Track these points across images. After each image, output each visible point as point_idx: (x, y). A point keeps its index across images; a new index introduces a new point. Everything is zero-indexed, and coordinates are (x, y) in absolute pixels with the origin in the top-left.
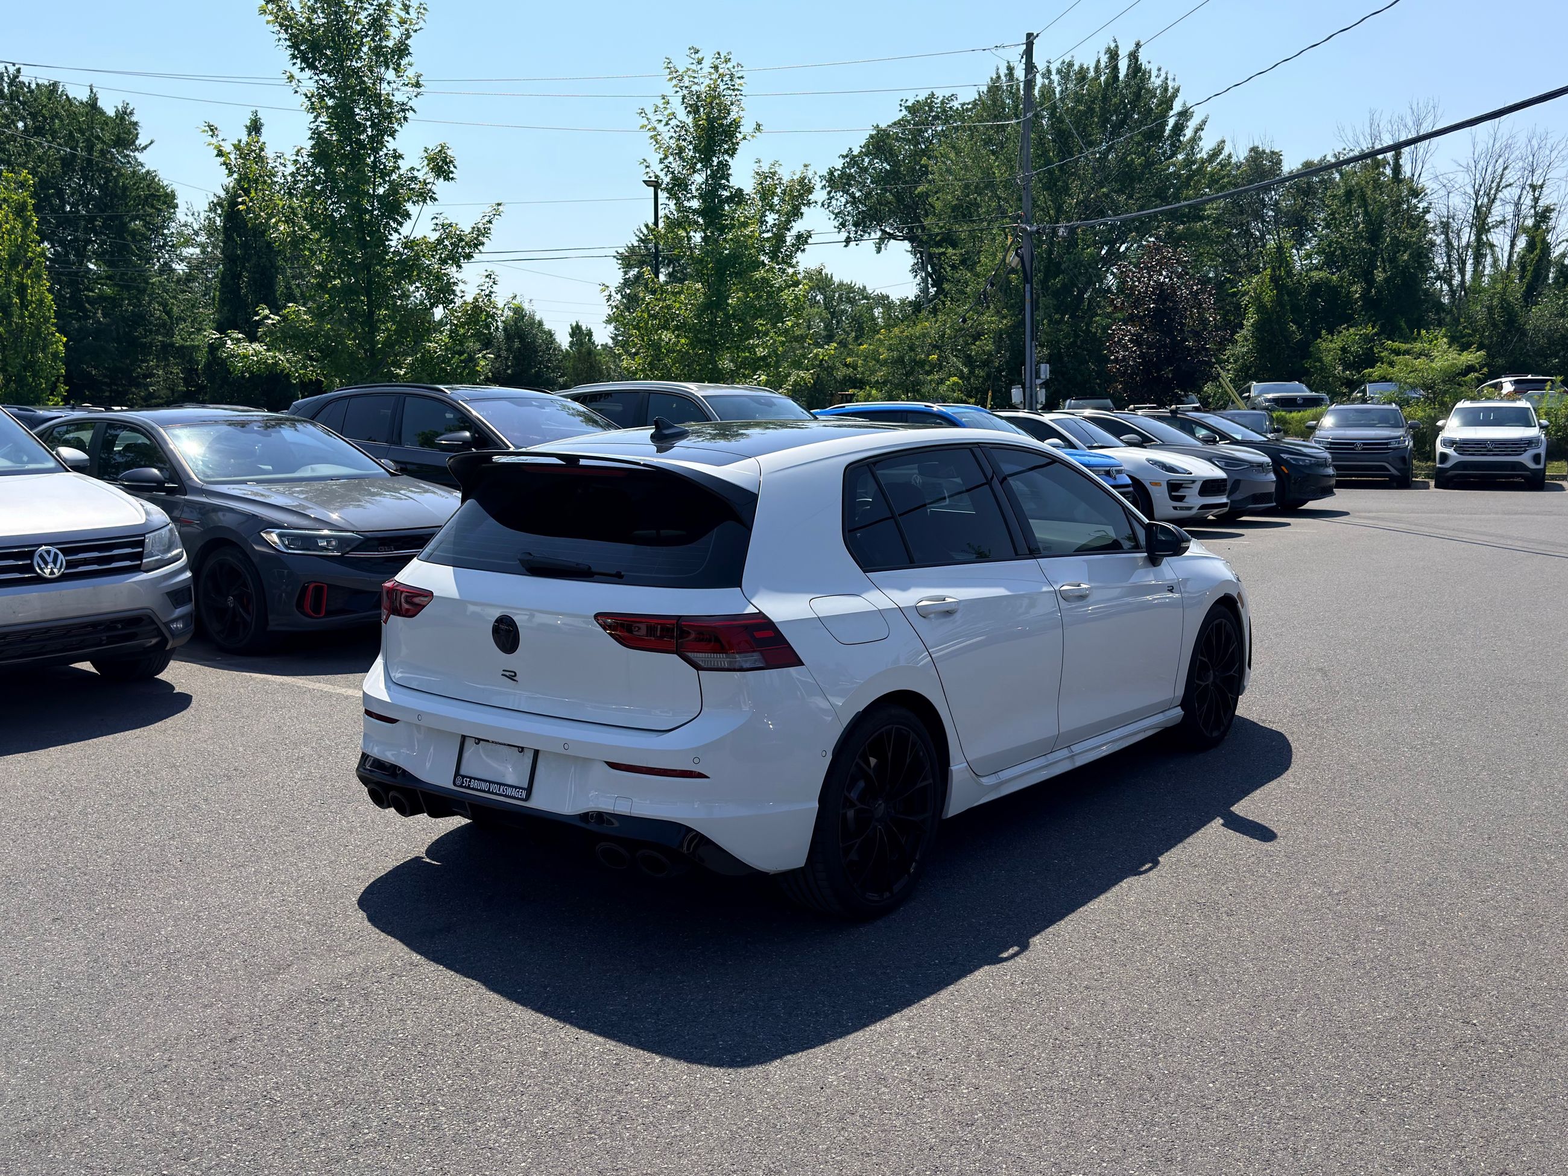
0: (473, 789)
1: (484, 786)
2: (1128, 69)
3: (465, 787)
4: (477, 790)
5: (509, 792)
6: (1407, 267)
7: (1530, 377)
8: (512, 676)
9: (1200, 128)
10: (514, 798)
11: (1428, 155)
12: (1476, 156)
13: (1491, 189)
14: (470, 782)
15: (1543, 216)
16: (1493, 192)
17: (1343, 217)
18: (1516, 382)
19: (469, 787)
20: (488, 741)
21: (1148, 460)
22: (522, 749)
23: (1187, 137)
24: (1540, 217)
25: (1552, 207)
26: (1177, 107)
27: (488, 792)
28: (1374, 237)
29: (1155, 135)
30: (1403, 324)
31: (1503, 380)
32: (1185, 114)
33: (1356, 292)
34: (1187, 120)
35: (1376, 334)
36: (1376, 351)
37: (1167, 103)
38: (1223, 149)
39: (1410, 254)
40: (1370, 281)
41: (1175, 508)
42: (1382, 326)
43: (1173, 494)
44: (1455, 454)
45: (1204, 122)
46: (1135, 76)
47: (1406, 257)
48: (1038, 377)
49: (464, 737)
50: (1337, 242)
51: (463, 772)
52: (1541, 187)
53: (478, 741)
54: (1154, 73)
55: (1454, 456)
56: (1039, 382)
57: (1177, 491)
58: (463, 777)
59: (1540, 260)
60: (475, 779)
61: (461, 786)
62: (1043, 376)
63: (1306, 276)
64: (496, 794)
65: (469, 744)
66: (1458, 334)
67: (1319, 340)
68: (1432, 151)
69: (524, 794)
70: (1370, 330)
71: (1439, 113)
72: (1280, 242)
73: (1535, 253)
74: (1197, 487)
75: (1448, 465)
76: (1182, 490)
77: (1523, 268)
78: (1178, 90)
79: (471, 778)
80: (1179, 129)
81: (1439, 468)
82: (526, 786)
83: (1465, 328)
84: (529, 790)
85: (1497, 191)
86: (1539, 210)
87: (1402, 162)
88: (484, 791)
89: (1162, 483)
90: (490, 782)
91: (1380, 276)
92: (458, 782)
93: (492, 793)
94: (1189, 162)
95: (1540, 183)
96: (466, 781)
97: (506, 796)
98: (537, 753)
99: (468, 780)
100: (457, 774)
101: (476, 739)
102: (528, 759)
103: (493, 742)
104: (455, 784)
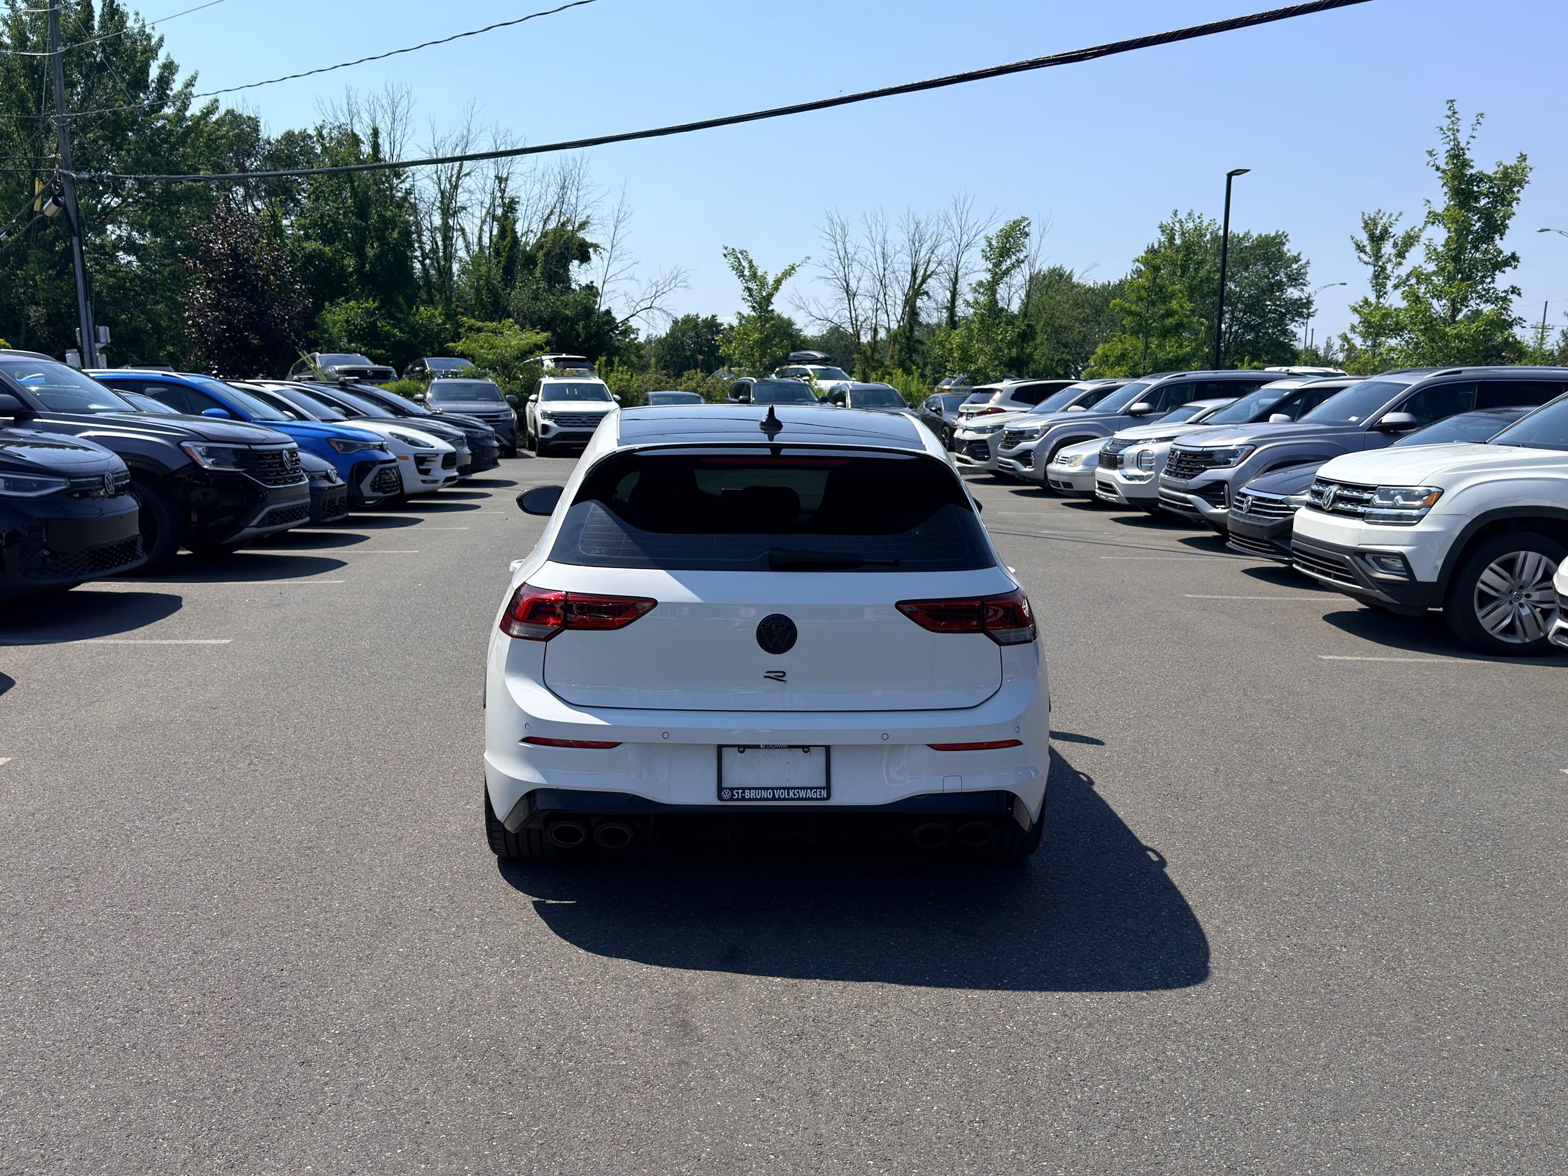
0: (750, 799)
1: (764, 794)
2: (103, 10)
3: (738, 799)
4: (756, 799)
5: (802, 794)
6: (396, 245)
7: (564, 356)
8: (779, 676)
9: (190, 83)
10: (812, 799)
11: (406, 138)
12: (436, 142)
13: (452, 176)
14: (743, 793)
15: (511, 207)
16: (454, 179)
17: (332, 191)
18: (555, 360)
19: (743, 799)
20: (758, 747)
21: (392, 434)
22: (806, 748)
23: (175, 91)
24: (508, 208)
25: (517, 200)
26: (162, 57)
27: (773, 799)
28: (362, 212)
29: (139, 82)
30: (401, 300)
31: (544, 358)
32: (169, 68)
33: (350, 266)
34: (173, 74)
35: (376, 308)
36: (379, 325)
37: (151, 52)
38: (217, 108)
39: (399, 233)
40: (361, 256)
41: (424, 482)
42: (381, 301)
43: (421, 467)
44: (555, 425)
45: (194, 78)
46: (112, 18)
47: (395, 235)
48: (97, 340)
49: (720, 748)
50: (329, 216)
51: (724, 785)
52: (506, 180)
53: (742, 748)
54: (132, 17)
55: (556, 428)
56: (98, 346)
57: (422, 464)
58: (732, 789)
59: (511, 249)
60: (749, 789)
61: (732, 799)
62: (102, 340)
63: (299, 246)
64: (785, 799)
65: (728, 755)
66: (452, 312)
67: (324, 312)
68: (409, 135)
69: (824, 794)
70: (371, 304)
71: (412, 99)
72: (274, 211)
73: (507, 240)
74: (440, 459)
75: (549, 436)
76: (426, 463)
77: (498, 253)
78: (161, 39)
79: (743, 789)
80: (164, 82)
81: (542, 438)
82: (823, 784)
83: (457, 306)
84: (828, 787)
85: (458, 178)
86: (507, 201)
87: (380, 141)
88: (767, 799)
89: (409, 456)
90: (770, 789)
91: (370, 252)
93: (779, 799)
94: (180, 117)
95: (505, 176)
96: (738, 793)
97: (799, 799)
98: (828, 748)
99: (740, 791)
100: (720, 789)
101: (739, 746)
102: (819, 757)
103: (766, 747)
104: (720, 798)
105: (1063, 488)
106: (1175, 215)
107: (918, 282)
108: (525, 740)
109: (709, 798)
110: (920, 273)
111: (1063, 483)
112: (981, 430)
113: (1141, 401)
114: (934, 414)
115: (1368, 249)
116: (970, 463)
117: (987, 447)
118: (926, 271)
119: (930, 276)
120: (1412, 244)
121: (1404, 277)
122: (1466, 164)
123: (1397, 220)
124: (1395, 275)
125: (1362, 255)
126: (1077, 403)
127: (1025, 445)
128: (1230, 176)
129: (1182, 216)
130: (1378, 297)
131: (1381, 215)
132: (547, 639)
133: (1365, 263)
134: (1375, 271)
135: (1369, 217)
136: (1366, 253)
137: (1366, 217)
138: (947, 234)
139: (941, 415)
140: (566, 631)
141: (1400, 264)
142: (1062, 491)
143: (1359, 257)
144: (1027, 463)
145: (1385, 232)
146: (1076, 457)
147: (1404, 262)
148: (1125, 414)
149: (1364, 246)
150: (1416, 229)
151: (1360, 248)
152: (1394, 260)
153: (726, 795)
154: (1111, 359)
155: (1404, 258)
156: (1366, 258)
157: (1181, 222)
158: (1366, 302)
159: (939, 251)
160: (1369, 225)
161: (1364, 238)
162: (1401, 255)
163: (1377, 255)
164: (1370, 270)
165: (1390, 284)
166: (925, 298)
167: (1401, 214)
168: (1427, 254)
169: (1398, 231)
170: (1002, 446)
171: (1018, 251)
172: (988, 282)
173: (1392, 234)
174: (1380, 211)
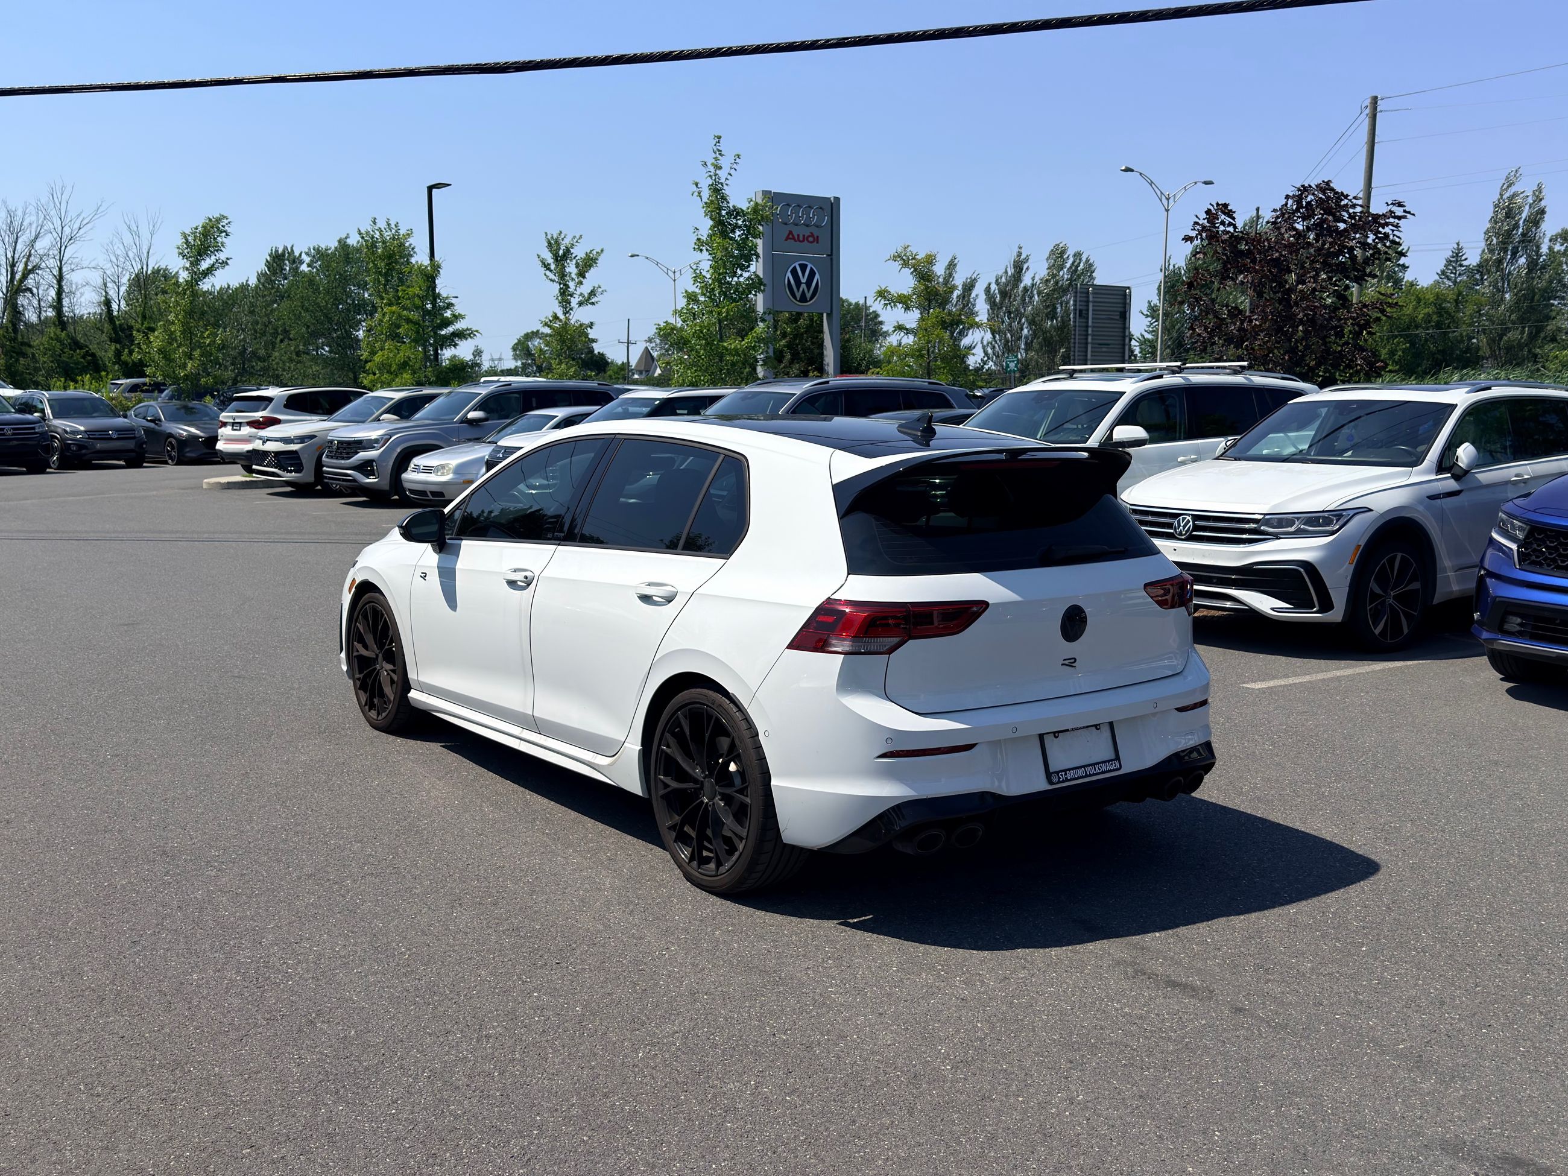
0: (1072, 780)
1: (1081, 772)
3: (1063, 781)
4: (1075, 779)
5: (1104, 767)
8: (1071, 663)
10: (1110, 771)
14: (1066, 774)
19: (1067, 780)
20: (1067, 730)
22: (1097, 727)
27: (1087, 776)
49: (1041, 737)
51: (1051, 770)
53: (1056, 734)
58: (1057, 773)
60: (1069, 770)
61: (1059, 782)
64: (1094, 775)
65: (1048, 740)
69: (1116, 764)
79: (1065, 771)
82: (1114, 757)
84: (1117, 758)
88: (1083, 777)
90: (1084, 767)
92: (1055, 780)
93: (1091, 775)
96: (1062, 775)
97: (1103, 773)
98: (1111, 724)
99: (1063, 773)
100: (1048, 774)
101: (1054, 733)
102: (1106, 733)
103: (1072, 730)
104: (1051, 783)
105: (431, 497)
106: (375, 223)
107: (18, 277)
108: (884, 756)
109: (1040, 784)
110: (20, 267)
111: (431, 492)
112: (286, 441)
113: (475, 410)
114: (152, 425)
115: (553, 267)
116: (279, 476)
117: (299, 458)
118: (26, 264)
119: (32, 271)
120: (590, 266)
121: (586, 295)
122: (724, 198)
123: (577, 242)
124: (578, 293)
125: (548, 273)
126: (387, 411)
127: (363, 455)
128: (430, 189)
129: (382, 224)
130: (565, 313)
131: (562, 236)
132: (890, 651)
133: (551, 280)
134: (561, 289)
135: (552, 237)
136: (551, 271)
137: (549, 237)
138: (49, 226)
139: (160, 426)
140: (911, 641)
141: (581, 283)
142: (430, 500)
143: (545, 275)
144: (371, 473)
145: (567, 251)
146: (443, 467)
147: (584, 281)
148: (462, 422)
149: (549, 264)
150: (594, 252)
151: (547, 267)
152: (576, 280)
153: (1055, 779)
154: (394, 367)
155: (584, 277)
156: (552, 276)
157: (380, 230)
158: (556, 317)
159: (38, 245)
160: (553, 245)
161: (549, 258)
162: (582, 274)
163: (562, 275)
164: (556, 288)
165: (574, 302)
166: (28, 294)
167: (581, 237)
168: (694, 277)
169: (579, 252)
170: (327, 456)
171: (217, 251)
172: (186, 281)
173: (574, 255)
174: (561, 232)
